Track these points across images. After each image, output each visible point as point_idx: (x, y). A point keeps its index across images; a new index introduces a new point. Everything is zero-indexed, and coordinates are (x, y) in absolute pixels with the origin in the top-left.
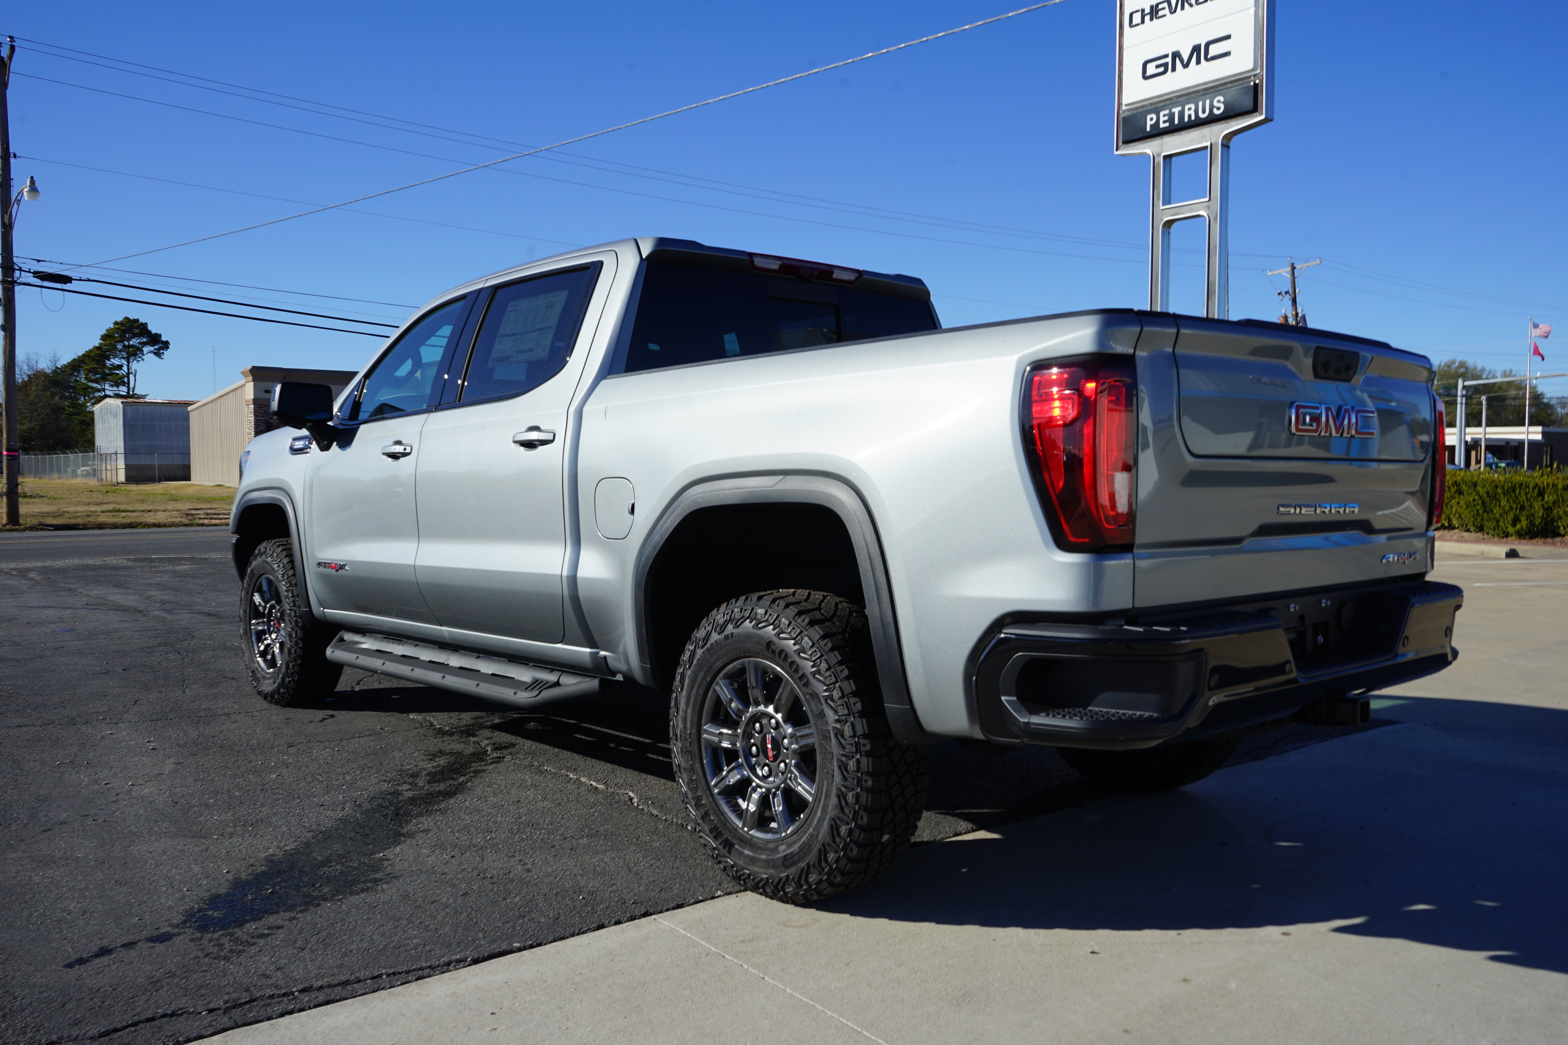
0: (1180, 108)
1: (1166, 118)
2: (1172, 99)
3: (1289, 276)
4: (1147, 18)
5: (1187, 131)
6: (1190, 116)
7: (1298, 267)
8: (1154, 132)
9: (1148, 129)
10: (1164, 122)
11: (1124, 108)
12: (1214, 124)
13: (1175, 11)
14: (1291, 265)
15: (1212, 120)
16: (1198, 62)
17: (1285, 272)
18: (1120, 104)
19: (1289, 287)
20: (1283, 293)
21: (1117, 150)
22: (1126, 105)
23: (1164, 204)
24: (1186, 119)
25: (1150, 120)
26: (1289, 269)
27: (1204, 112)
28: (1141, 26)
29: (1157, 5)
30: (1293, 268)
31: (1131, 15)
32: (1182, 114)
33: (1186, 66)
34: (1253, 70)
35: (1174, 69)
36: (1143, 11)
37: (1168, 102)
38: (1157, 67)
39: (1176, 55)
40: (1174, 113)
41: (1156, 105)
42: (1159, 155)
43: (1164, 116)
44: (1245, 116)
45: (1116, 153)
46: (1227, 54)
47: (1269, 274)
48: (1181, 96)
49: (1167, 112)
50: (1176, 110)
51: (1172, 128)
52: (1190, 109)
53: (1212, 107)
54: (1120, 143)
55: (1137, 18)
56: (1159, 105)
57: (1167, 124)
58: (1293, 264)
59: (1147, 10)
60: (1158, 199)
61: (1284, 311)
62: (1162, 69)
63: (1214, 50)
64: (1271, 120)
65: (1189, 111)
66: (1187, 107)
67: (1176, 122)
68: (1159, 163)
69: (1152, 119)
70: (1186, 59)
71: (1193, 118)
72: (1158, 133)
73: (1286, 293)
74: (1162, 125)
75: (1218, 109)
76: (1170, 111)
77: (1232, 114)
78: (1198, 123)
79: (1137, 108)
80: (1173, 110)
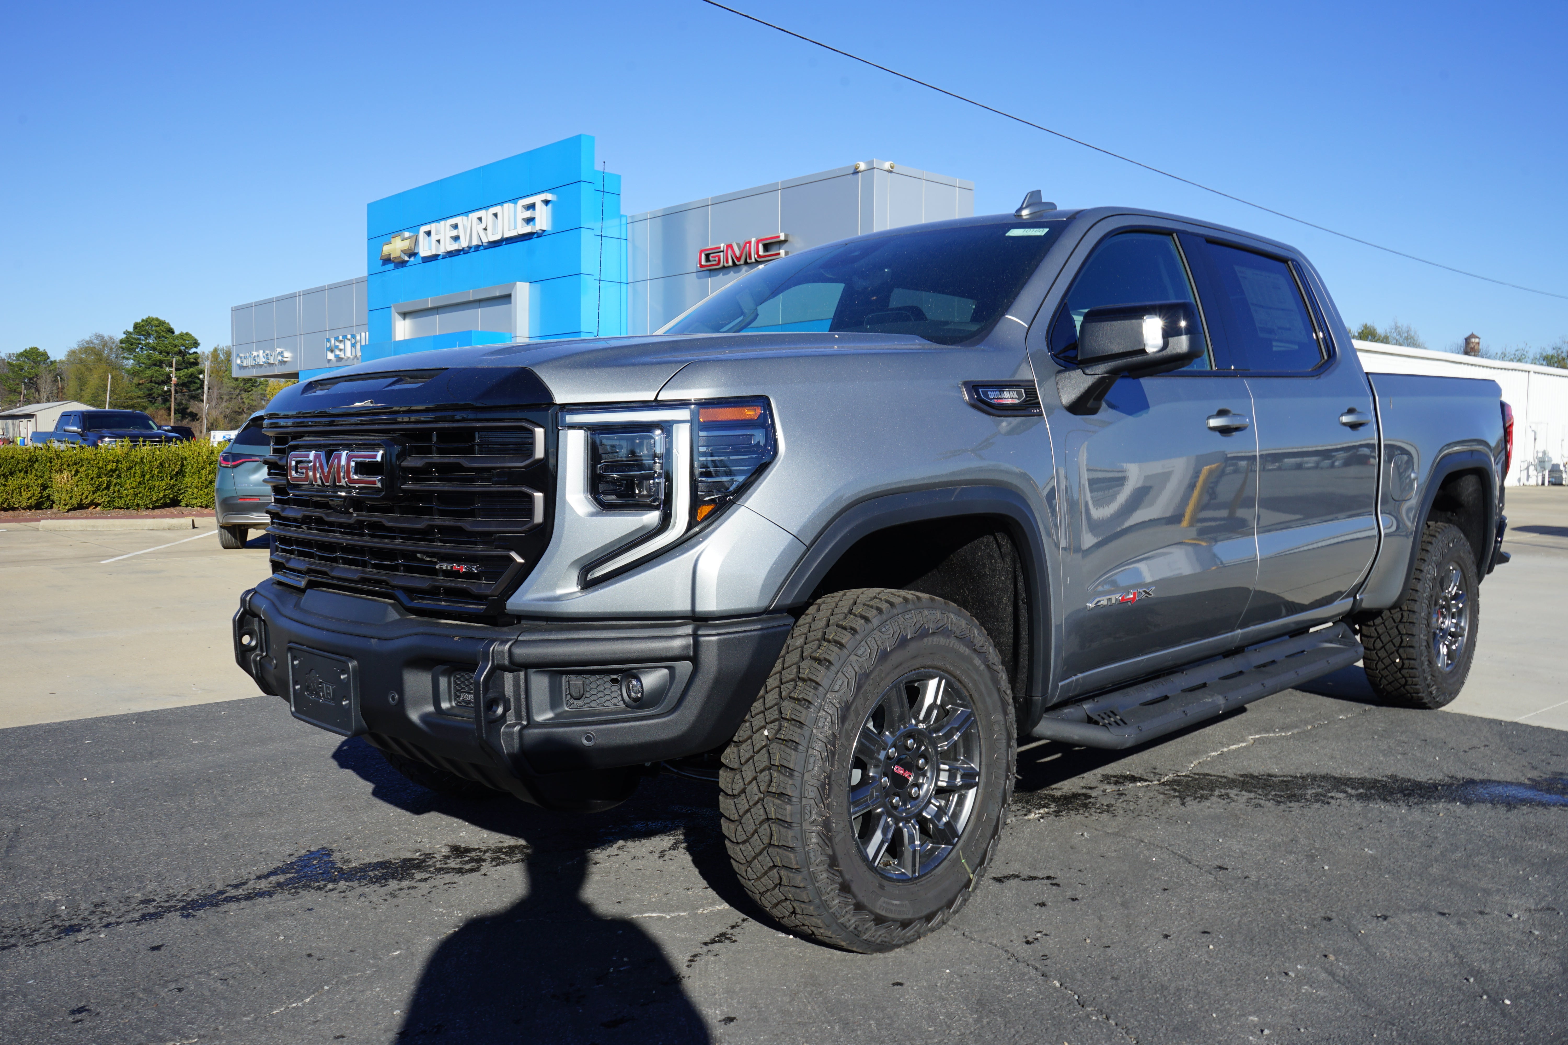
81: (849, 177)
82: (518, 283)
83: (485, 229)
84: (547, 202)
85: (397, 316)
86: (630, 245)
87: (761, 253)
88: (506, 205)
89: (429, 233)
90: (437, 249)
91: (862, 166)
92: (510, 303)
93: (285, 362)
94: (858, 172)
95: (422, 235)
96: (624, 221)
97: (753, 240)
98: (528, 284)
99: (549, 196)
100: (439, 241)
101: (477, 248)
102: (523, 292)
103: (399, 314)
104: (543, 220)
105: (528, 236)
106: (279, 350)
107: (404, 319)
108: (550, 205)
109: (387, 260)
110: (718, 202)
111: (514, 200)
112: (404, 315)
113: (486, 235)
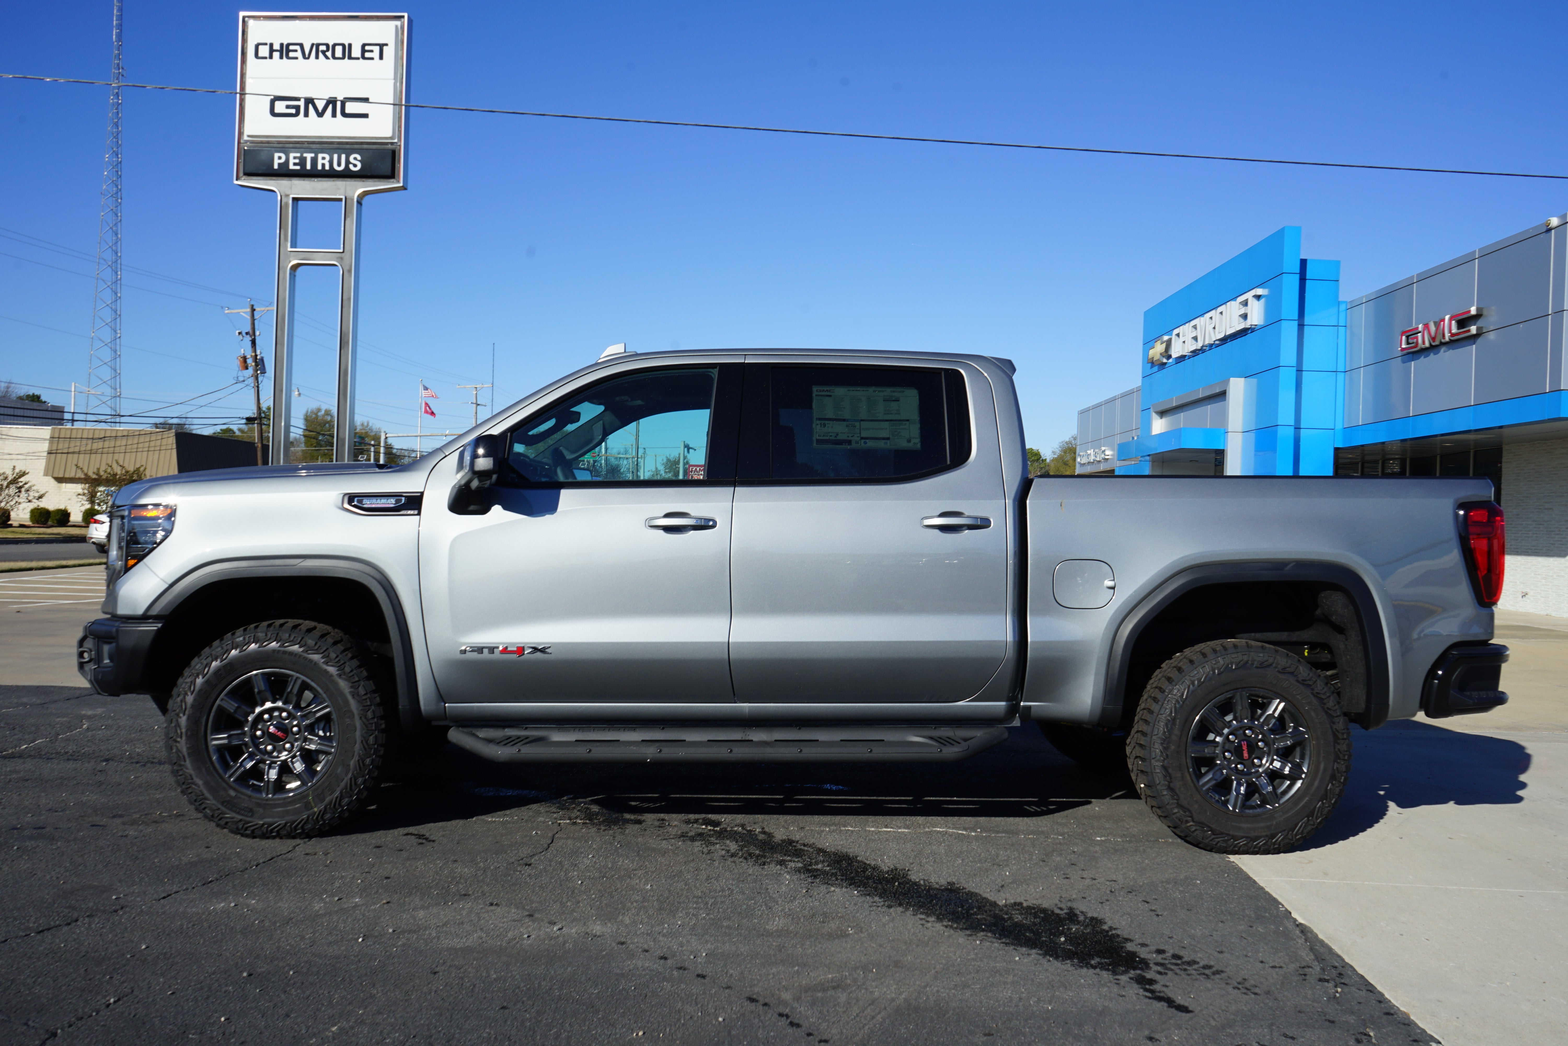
0: (313, 155)
1: (297, 161)
2: (302, 143)
3: (249, 317)
4: (276, 55)
5: (320, 179)
6: (323, 165)
7: (257, 309)
8: (282, 172)
9: (276, 167)
10: (295, 164)
11: (246, 138)
12: (349, 179)
13: (308, 58)
14: (250, 307)
15: (347, 175)
16: (334, 115)
17: (245, 313)
18: (241, 134)
19: (248, 328)
20: (244, 334)
21: (237, 180)
22: (249, 136)
23: (292, 247)
24: (320, 167)
25: (278, 159)
26: (249, 310)
27: (339, 165)
28: (268, 60)
29: (288, 45)
30: (253, 310)
31: (257, 47)
32: (314, 161)
33: (320, 114)
34: (391, 138)
35: (306, 115)
36: (271, 45)
37: (298, 145)
38: (288, 107)
39: (309, 101)
40: (305, 158)
41: (286, 145)
42: (287, 196)
43: (295, 158)
44: (382, 180)
45: (236, 182)
46: (365, 116)
47: (226, 312)
48: (313, 143)
49: (298, 155)
50: (309, 156)
51: (303, 172)
52: (324, 158)
53: (348, 162)
54: (241, 174)
55: (264, 51)
56: (287, 145)
57: (298, 168)
58: (252, 306)
59: (277, 47)
60: (286, 240)
61: (243, 352)
62: (293, 111)
63: (350, 108)
64: (406, 189)
65: (323, 161)
66: (320, 156)
67: (308, 167)
68: (287, 204)
69: (280, 158)
70: (320, 109)
71: (327, 168)
72: (284, 173)
73: (247, 333)
74: (292, 167)
75: (355, 166)
76: (302, 155)
77: (369, 174)
78: (331, 174)
79: (262, 142)
80: (305, 155)
81: (1542, 236)
82: (1232, 379)
83: (1214, 328)
84: (1258, 297)
85: (1154, 416)
86: (1348, 332)
87: (1454, 330)
88: (1228, 303)
89: (1178, 335)
90: (1183, 348)
91: (1555, 221)
92: (1225, 400)
93: (1108, 459)
94: (1551, 229)
95: (1174, 337)
96: (1343, 307)
97: (1447, 318)
98: (1243, 379)
99: (1259, 291)
100: (1184, 342)
101: (1211, 346)
102: (1238, 388)
103: (1157, 413)
104: (1256, 315)
105: (1243, 332)
106: (1103, 448)
107: (1161, 418)
108: (1263, 301)
109: (1152, 363)
110: (1424, 277)
111: (1235, 299)
112: (1162, 414)
113: (1215, 333)
